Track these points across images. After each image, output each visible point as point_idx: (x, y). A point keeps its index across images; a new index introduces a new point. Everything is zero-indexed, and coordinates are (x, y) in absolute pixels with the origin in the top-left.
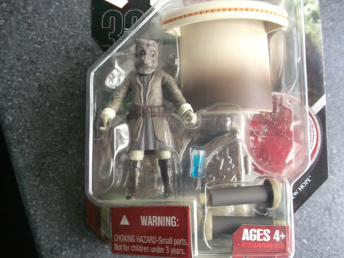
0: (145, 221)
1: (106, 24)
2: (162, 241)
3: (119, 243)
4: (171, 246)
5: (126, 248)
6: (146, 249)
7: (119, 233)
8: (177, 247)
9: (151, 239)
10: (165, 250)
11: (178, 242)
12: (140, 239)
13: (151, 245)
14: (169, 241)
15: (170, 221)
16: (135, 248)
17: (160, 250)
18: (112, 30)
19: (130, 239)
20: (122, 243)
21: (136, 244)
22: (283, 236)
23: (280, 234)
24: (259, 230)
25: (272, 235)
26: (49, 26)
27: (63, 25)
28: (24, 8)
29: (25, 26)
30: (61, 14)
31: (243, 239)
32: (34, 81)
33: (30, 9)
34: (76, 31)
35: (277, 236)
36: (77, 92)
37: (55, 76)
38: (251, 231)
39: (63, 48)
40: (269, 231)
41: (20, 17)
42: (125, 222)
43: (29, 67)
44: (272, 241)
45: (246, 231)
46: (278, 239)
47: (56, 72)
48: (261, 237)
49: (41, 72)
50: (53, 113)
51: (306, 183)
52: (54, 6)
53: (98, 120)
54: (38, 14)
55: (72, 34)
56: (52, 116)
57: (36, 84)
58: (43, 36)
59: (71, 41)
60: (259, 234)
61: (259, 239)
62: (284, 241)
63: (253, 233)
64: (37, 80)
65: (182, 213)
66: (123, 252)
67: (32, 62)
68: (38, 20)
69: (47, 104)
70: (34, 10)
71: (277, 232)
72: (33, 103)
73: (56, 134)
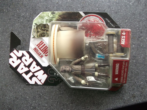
0: (117, 73)
1: (52, 81)
2: (123, 68)
3: (123, 81)
4: (125, 66)
5: (125, 79)
6: (125, 73)
7: (120, 81)
8: (125, 64)
9: (123, 72)
10: (126, 68)
11: (124, 64)
12: (122, 75)
13: (124, 72)
14: (123, 66)
15: (117, 66)
16: (125, 77)
17: (126, 69)
18: (54, 79)
19: (122, 78)
20: (123, 80)
21: (124, 76)
22: (124, 32)
23: (123, 33)
24: (122, 39)
25: (123, 35)
26: (52, 99)
27: (52, 95)
28: (46, 107)
29: (52, 107)
30: (48, 95)
31: (124, 44)
32: (69, 105)
33: (46, 105)
34: (54, 91)
35: (124, 34)
36: (74, 91)
37: (68, 98)
38: (122, 42)
39: (59, 95)
40: (122, 36)
41: (49, 108)
42: (117, 79)
43: (65, 107)
44: (125, 35)
45: (122, 43)
46: (125, 34)
47: (67, 98)
48: (124, 39)
49: (67, 103)
50: (80, 99)
51: (107, 20)
52: (46, 98)
53: (85, 85)
54: (48, 102)
55: (55, 92)
56: (81, 100)
57: (71, 104)
58: (55, 101)
59: (57, 93)
60: (123, 39)
61: (125, 39)
62: (126, 32)
63: (122, 41)
64: (69, 104)
65: (115, 62)
66: (126, 80)
67: (64, 105)
68: (50, 103)
69: (77, 101)
70: (47, 104)
71: (123, 34)
72: (77, 106)
73: (87, 99)
